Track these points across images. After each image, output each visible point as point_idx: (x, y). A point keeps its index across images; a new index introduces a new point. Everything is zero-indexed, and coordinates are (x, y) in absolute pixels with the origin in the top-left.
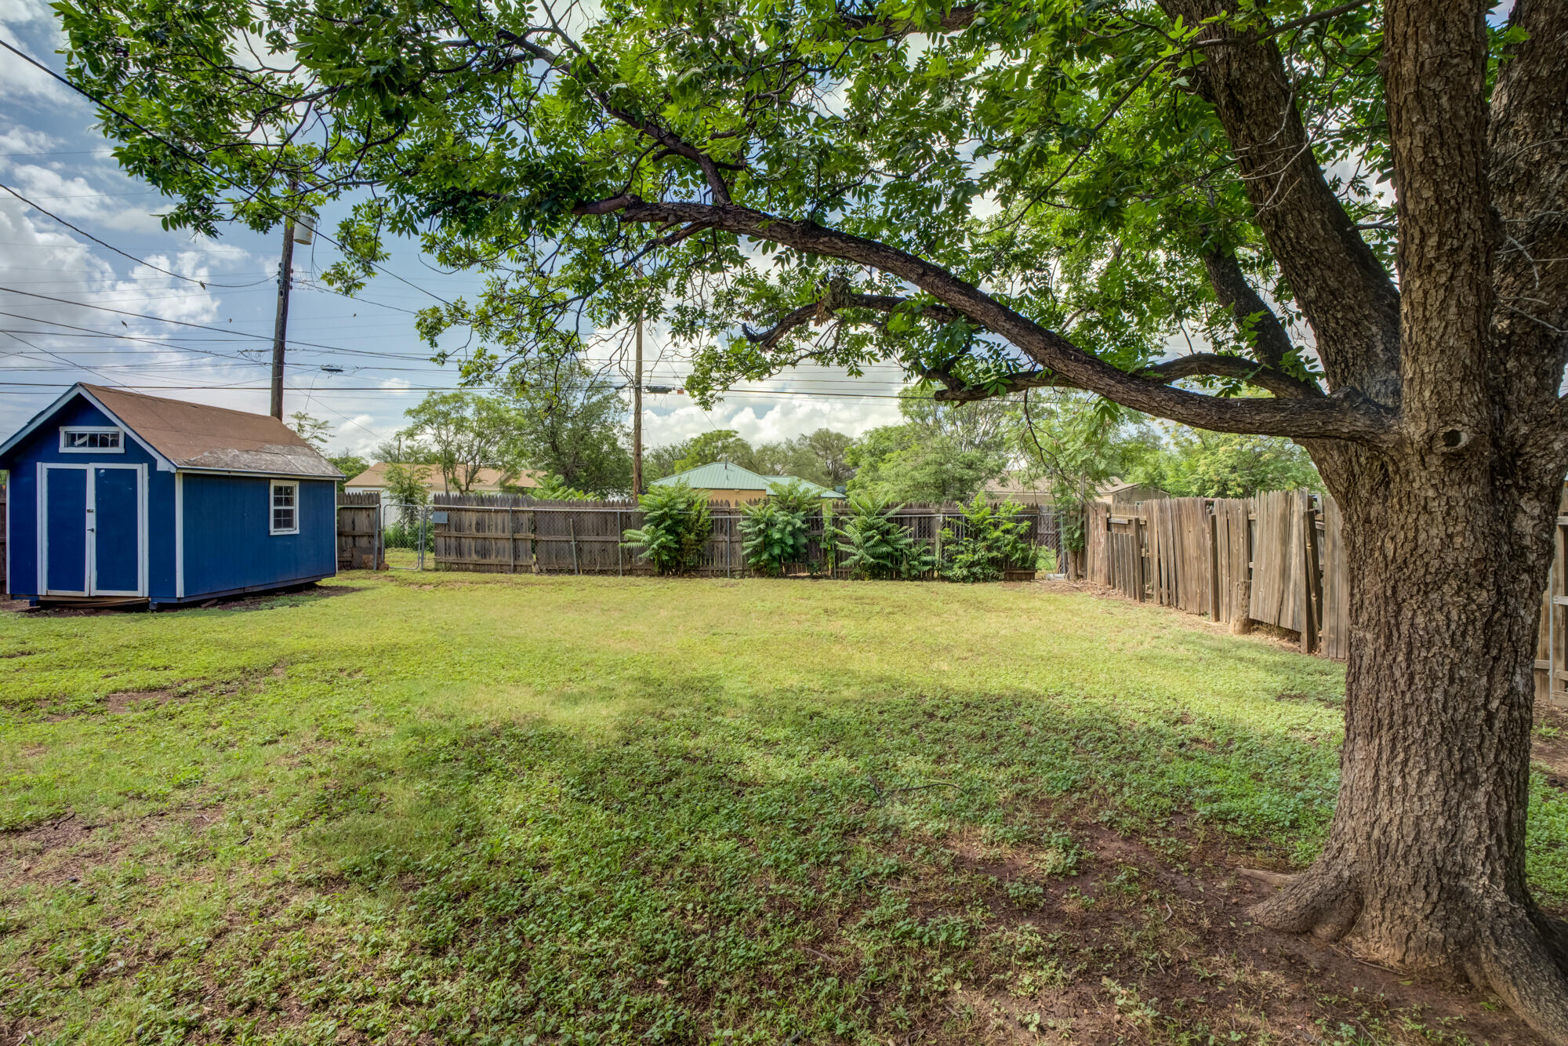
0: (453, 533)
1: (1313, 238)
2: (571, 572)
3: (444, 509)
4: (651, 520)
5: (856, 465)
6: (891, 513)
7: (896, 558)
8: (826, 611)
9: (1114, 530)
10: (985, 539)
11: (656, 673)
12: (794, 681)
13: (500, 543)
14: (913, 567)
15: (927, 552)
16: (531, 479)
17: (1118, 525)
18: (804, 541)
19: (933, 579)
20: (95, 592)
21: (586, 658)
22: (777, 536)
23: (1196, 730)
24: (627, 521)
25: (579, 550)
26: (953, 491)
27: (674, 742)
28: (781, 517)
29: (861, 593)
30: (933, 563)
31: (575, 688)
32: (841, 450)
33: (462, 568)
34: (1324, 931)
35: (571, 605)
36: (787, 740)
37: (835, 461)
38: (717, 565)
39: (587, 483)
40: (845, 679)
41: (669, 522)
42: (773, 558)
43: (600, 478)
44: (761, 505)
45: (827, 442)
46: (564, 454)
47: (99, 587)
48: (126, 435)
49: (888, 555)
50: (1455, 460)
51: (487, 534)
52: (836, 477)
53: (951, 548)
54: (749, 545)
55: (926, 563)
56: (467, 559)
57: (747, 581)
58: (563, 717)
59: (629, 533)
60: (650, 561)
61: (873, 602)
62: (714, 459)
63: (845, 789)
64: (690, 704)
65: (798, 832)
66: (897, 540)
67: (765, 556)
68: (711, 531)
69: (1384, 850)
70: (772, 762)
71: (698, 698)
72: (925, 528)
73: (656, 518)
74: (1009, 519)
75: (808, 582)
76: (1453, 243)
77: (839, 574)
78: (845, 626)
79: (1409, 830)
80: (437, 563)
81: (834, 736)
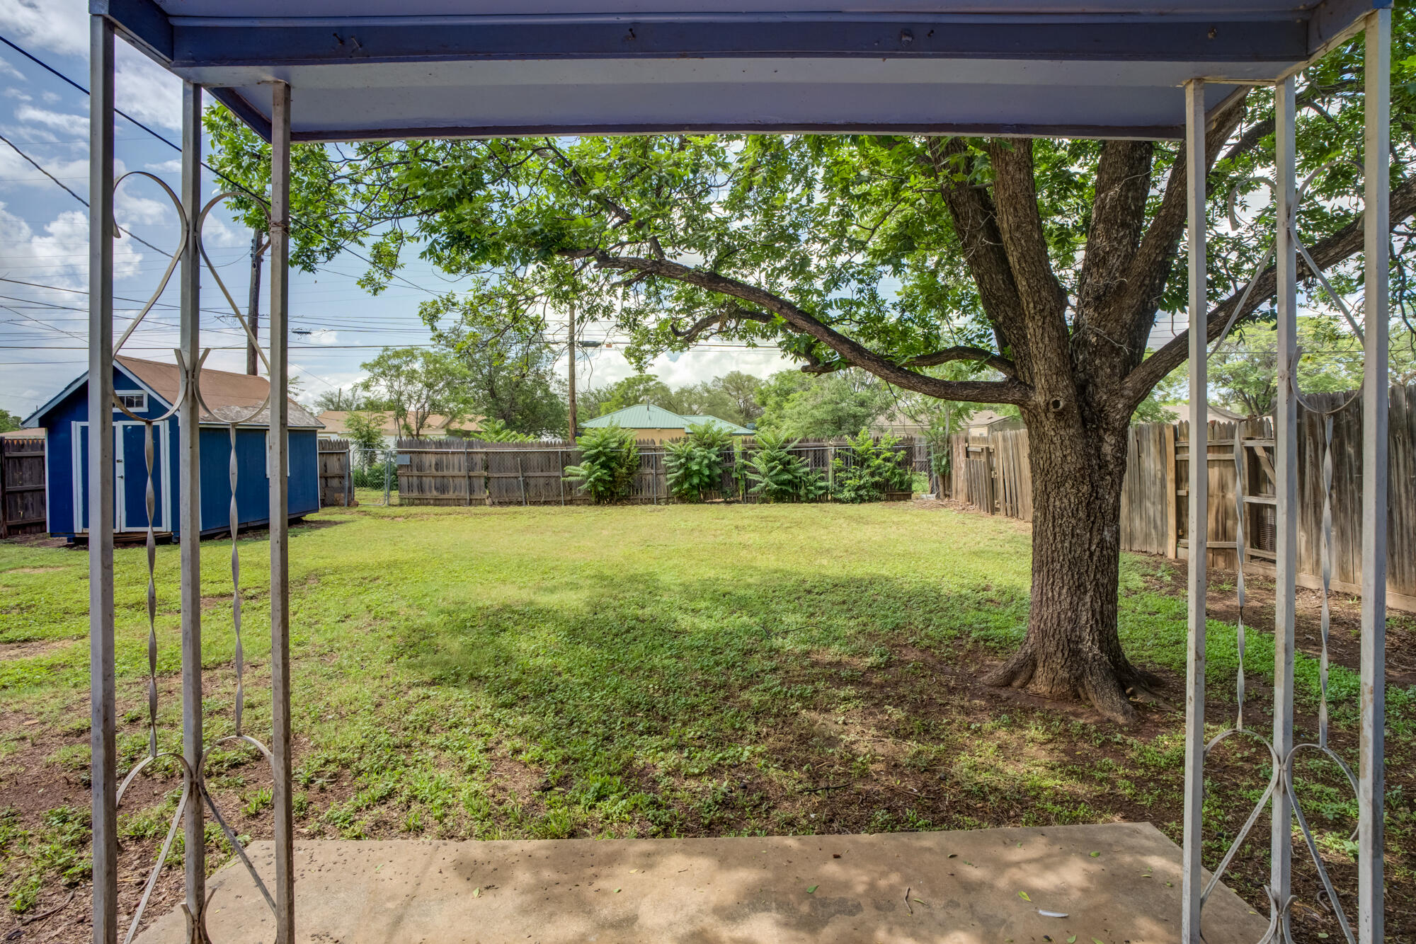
0: (415, 472)
1: (998, 289)
2: (519, 503)
3: (406, 452)
4: (588, 458)
5: (764, 404)
6: (790, 447)
7: (794, 484)
8: (737, 527)
9: (972, 457)
10: (869, 466)
11: (607, 572)
12: (711, 574)
13: (457, 480)
14: (810, 491)
15: (822, 479)
16: (472, 423)
17: (975, 453)
18: (719, 471)
19: (827, 501)
20: (125, 529)
21: (553, 564)
22: (695, 468)
23: (991, 594)
24: (567, 459)
25: (526, 485)
26: (848, 426)
27: (628, 612)
28: (698, 452)
29: (766, 513)
30: (827, 488)
31: (549, 584)
32: (751, 390)
33: (423, 502)
34: (1016, 683)
35: (527, 529)
36: (707, 608)
37: (746, 401)
38: (645, 494)
39: (522, 426)
40: (750, 572)
41: (603, 459)
42: (693, 487)
43: (534, 421)
44: (682, 442)
45: (738, 383)
46: (501, 399)
47: (128, 525)
48: (149, 396)
49: (789, 482)
50: (1060, 415)
51: (445, 473)
52: (747, 415)
53: (841, 474)
54: (672, 477)
55: (821, 488)
56: (428, 495)
57: (671, 507)
58: (545, 600)
59: (570, 469)
60: (588, 492)
61: (776, 519)
62: (636, 401)
63: (746, 632)
64: (636, 590)
65: (713, 653)
66: (796, 469)
67: (686, 486)
68: (639, 466)
69: (1044, 634)
70: (696, 620)
71: (641, 587)
72: (819, 459)
73: (591, 456)
74: (889, 450)
75: (723, 505)
76: (1040, 307)
77: (748, 499)
78: (752, 538)
79: (1055, 621)
80: (402, 499)
81: (742, 604)
